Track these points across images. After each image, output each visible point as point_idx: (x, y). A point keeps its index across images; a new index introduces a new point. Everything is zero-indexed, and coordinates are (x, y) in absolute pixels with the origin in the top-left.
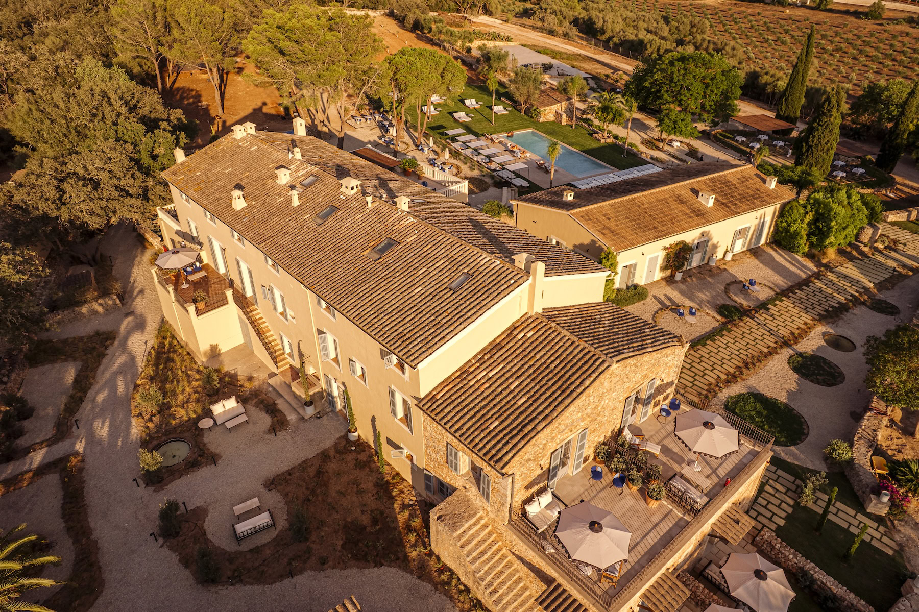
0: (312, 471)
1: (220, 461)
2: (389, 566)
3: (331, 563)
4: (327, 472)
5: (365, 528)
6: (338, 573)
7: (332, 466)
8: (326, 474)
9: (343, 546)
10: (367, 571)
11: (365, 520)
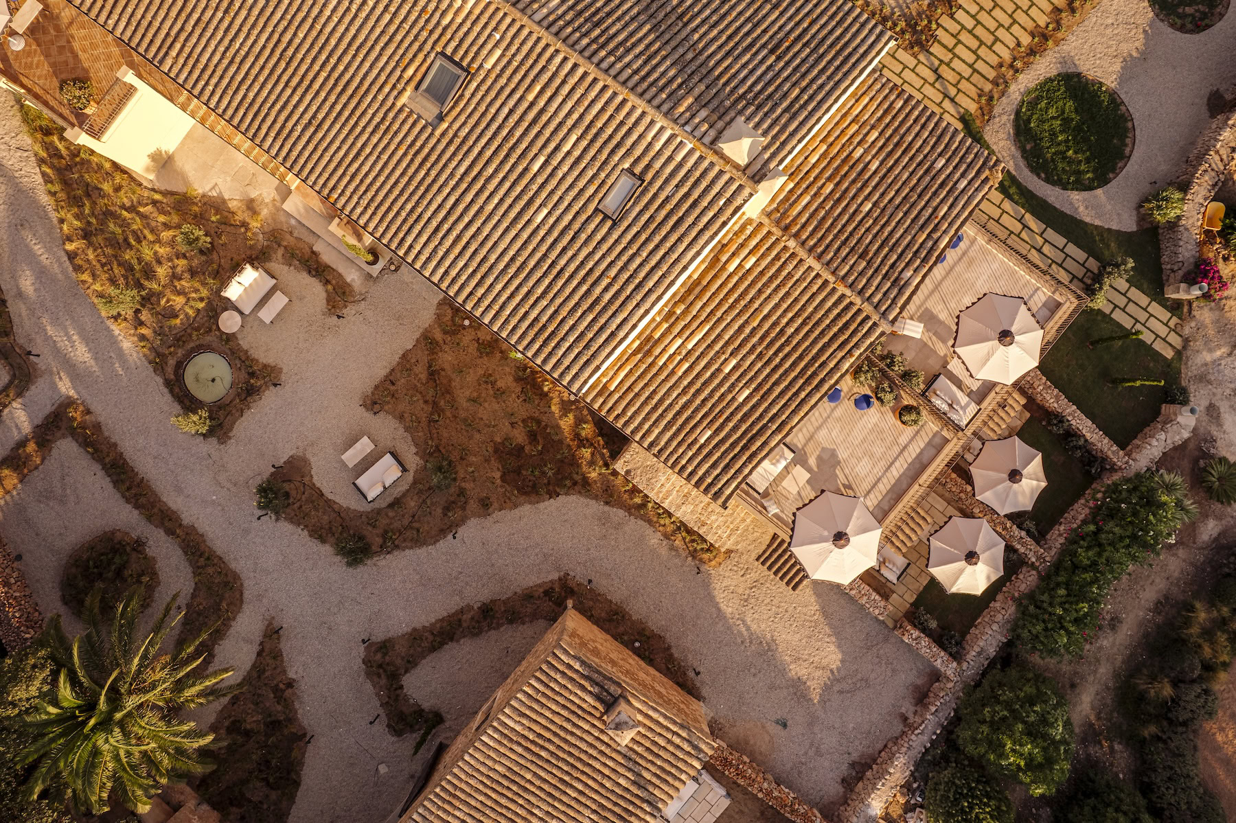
0: (421, 371)
1: (283, 377)
2: (566, 494)
3: (496, 505)
4: (443, 370)
5: (523, 448)
6: (508, 515)
7: (447, 358)
8: (443, 373)
9: (503, 478)
10: (542, 505)
11: (519, 436)
